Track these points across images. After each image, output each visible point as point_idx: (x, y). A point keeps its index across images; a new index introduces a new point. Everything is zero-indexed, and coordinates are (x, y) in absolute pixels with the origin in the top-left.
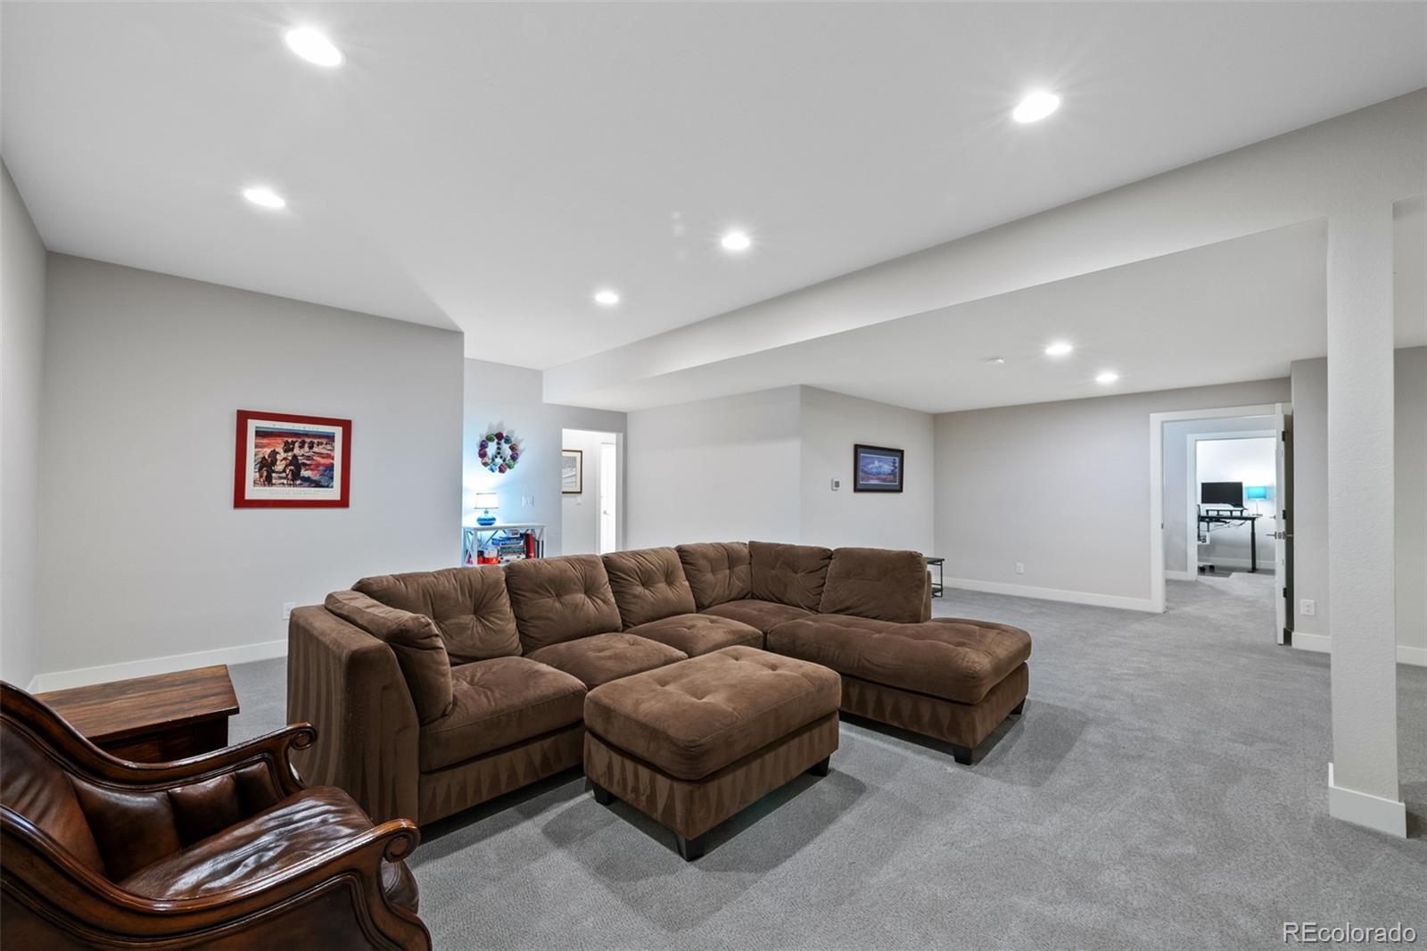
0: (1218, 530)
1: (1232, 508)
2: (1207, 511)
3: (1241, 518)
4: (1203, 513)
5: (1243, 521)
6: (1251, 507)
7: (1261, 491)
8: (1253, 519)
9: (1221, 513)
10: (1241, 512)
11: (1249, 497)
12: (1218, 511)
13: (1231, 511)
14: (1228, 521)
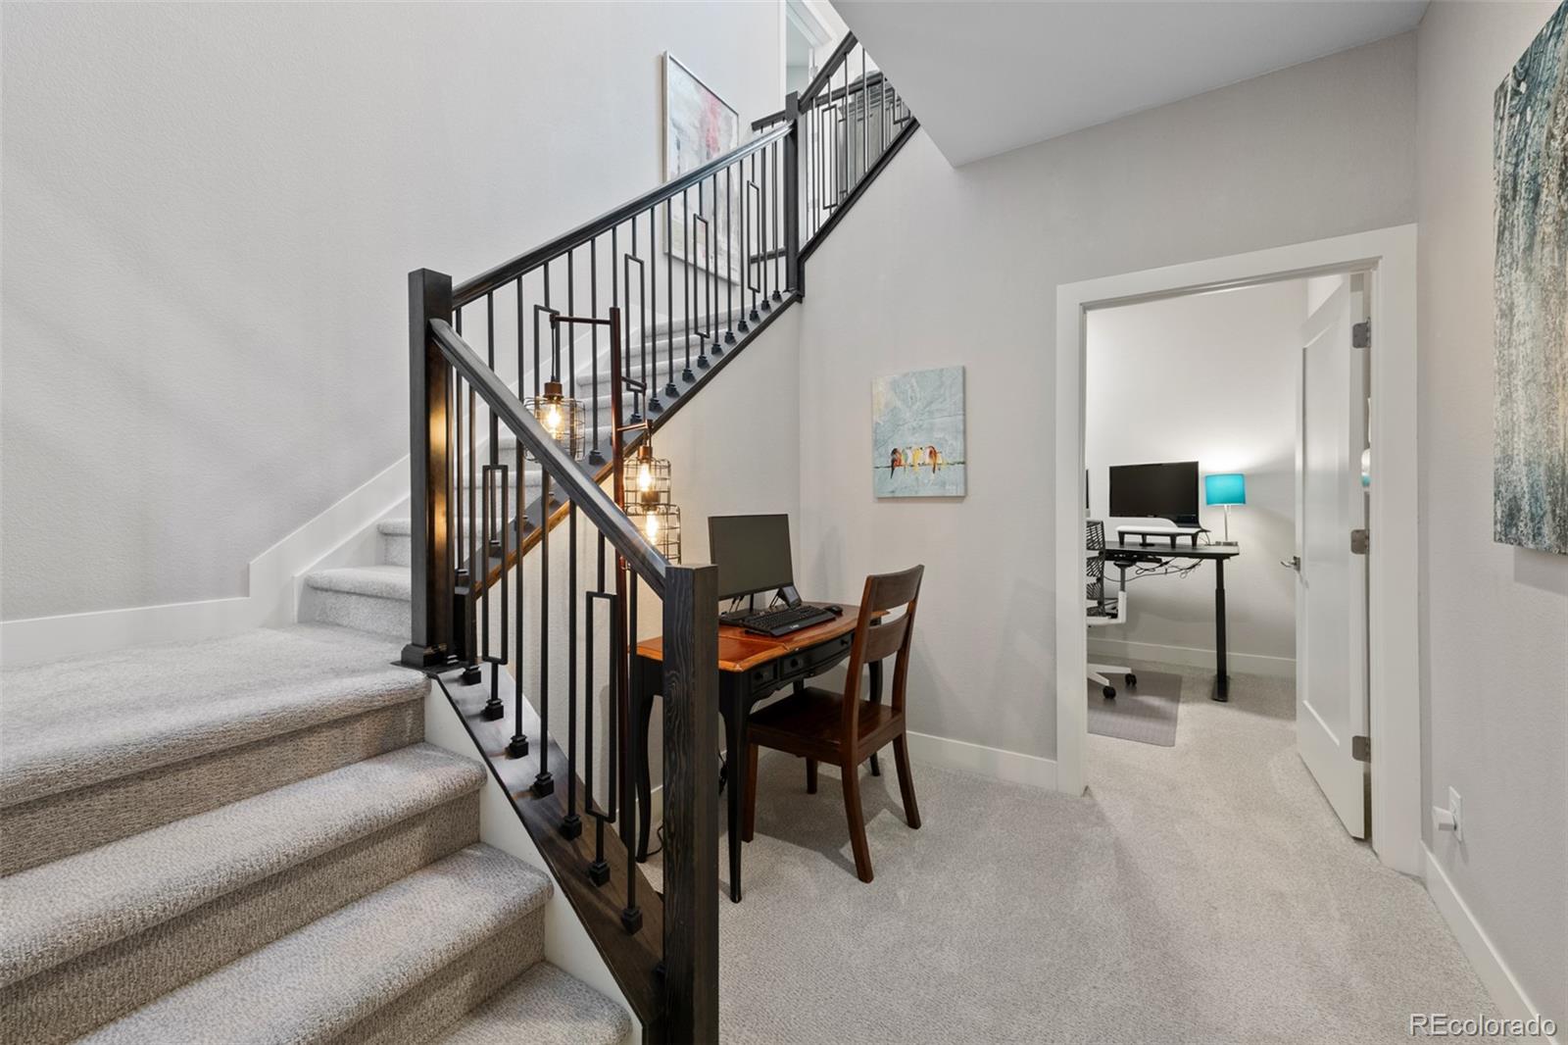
0: (1144, 580)
1: (1172, 528)
2: (1122, 534)
3: (1195, 554)
4: (1111, 539)
5: (1196, 561)
6: (1217, 524)
7: (1234, 486)
8: (1220, 558)
9: (1150, 539)
10: (1194, 537)
11: (1209, 502)
12: (1144, 535)
13: (1173, 537)
14: (1164, 559)
